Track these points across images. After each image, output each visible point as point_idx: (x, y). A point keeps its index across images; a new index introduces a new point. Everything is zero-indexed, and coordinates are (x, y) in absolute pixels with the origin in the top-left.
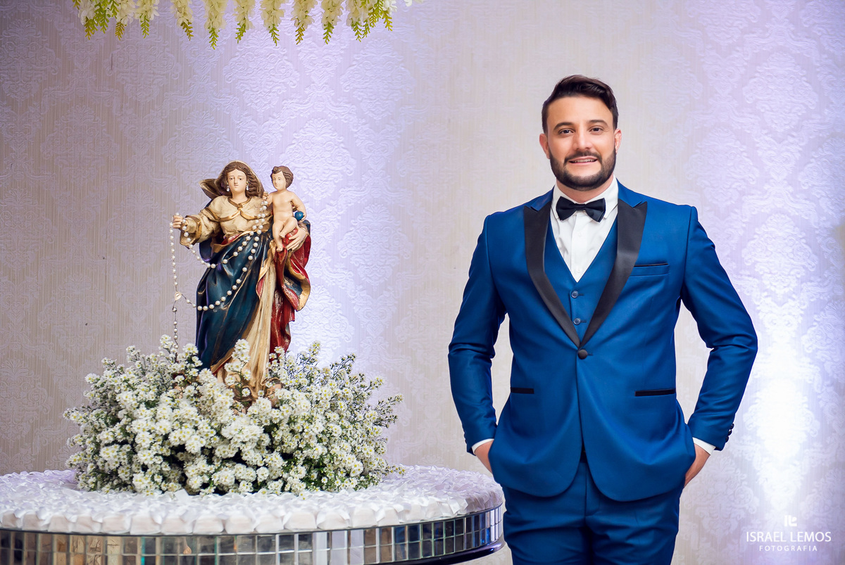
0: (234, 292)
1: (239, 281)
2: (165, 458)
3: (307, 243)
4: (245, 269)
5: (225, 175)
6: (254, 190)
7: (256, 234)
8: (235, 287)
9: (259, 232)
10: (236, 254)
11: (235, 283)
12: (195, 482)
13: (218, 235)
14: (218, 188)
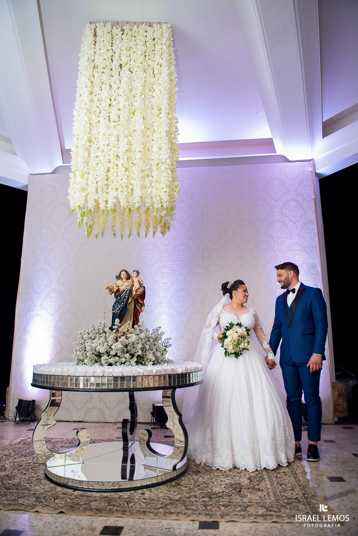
0: (121, 307)
1: (122, 303)
2: (96, 355)
3: (144, 293)
4: (124, 300)
5: (120, 274)
6: (129, 277)
7: (128, 290)
8: (121, 305)
9: (129, 289)
10: (122, 295)
11: (121, 304)
12: (103, 362)
13: (118, 290)
14: (119, 277)
